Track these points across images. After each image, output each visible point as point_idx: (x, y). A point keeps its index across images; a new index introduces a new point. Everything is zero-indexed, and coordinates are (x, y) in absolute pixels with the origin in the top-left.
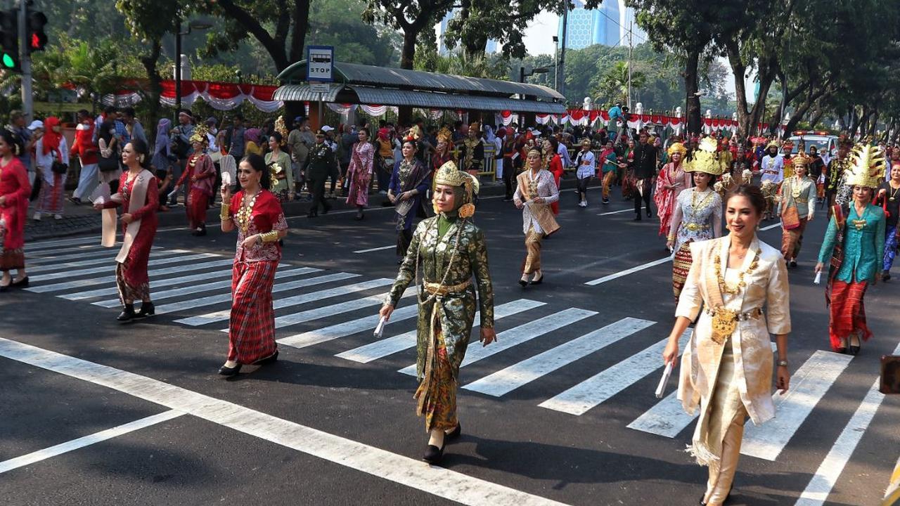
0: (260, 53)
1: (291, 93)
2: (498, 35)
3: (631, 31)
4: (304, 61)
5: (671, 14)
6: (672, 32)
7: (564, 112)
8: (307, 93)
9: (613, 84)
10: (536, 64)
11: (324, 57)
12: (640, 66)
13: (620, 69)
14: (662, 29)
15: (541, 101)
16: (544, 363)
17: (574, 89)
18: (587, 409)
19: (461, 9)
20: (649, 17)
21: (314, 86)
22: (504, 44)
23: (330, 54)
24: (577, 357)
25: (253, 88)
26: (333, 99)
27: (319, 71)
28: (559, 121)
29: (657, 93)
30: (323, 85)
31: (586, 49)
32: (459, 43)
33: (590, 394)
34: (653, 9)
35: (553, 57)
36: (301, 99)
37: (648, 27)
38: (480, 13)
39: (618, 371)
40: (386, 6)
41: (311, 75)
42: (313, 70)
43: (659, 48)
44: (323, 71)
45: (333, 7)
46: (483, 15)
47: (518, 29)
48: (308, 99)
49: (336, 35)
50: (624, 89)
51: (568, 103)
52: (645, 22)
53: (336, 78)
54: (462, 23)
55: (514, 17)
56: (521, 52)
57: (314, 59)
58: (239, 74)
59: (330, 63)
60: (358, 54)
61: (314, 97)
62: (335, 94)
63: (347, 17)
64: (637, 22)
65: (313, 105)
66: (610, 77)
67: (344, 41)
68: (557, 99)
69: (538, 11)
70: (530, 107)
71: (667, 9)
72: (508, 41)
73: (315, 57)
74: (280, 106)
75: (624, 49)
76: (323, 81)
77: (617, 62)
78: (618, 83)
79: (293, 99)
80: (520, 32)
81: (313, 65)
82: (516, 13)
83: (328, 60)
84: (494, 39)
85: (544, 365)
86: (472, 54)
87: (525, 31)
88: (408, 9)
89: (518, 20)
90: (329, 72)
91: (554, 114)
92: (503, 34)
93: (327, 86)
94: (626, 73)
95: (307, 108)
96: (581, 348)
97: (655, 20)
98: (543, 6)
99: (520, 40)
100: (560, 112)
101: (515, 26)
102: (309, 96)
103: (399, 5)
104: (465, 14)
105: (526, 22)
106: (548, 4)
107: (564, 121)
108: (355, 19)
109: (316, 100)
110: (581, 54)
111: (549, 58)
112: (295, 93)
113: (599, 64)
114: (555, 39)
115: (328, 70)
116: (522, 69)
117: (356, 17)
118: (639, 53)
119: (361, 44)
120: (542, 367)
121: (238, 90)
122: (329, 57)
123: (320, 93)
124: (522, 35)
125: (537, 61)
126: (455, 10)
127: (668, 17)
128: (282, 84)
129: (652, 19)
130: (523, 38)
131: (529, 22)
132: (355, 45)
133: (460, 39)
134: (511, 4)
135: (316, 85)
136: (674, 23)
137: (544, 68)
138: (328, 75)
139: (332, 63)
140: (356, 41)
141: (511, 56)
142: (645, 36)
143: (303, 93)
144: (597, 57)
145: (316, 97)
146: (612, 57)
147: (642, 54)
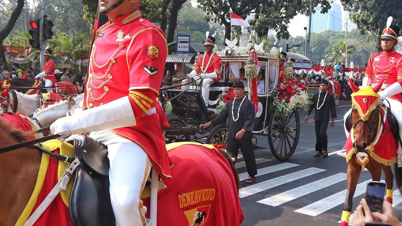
2: (274, 27)
3: (347, 24)
4: (174, 42)
5: (369, 14)
6: (370, 24)
7: (310, 67)
8: (176, 58)
9: (338, 52)
10: (295, 41)
11: (185, 40)
12: (352, 42)
13: (341, 44)
14: (365, 22)
15: (298, 62)
16: (297, 192)
17: (316, 54)
18: (318, 214)
19: (255, 14)
20: (357, 16)
21: (180, 55)
22: (277, 32)
23: (189, 39)
24: (314, 191)
26: (189, 62)
27: (183, 47)
28: (307, 72)
29: (363, 56)
30: (185, 55)
31: (323, 33)
32: (254, 31)
33: (320, 207)
34: (359, 11)
35: (304, 37)
36: (172, 62)
37: (357, 22)
38: (265, 16)
39: (335, 197)
40: (216, 14)
41: (179, 49)
42: (179, 47)
43: (363, 33)
44: (184, 47)
45: (187, 13)
46: (266, 17)
47: (285, 24)
48: (176, 61)
49: (188, 27)
50: (344, 54)
51: (312, 63)
52: (355, 19)
53: (191, 51)
54: (255, 21)
55: (283, 18)
56: (287, 36)
57: (180, 41)
59: (188, 44)
60: (199, 37)
61: (179, 60)
62: (190, 59)
63: (194, 18)
64: (350, 18)
65: (179, 64)
66: (336, 48)
67: (192, 30)
68: (306, 61)
69: (296, 14)
71: (368, 11)
72: (280, 30)
73: (181, 40)
75: (344, 32)
76: (184, 52)
77: (340, 39)
78: (341, 51)
80: (286, 25)
81: (179, 45)
82: (284, 15)
83: (187, 42)
84: (272, 29)
85: (297, 193)
86: (260, 37)
87: (289, 25)
88: (228, 14)
89: (285, 19)
90: (188, 48)
91: (304, 68)
92: (277, 27)
93: (186, 55)
94: (344, 46)
95: (176, 66)
96: (316, 186)
97: (361, 17)
98: (299, 12)
99: (286, 30)
100: (308, 68)
101: (283, 23)
103: (222, 13)
104: (257, 17)
105: (289, 20)
106: (301, 11)
107: (310, 72)
108: (198, 19)
109: (180, 62)
110: (320, 35)
111: (302, 38)
112: (170, 58)
113: (330, 41)
114: (305, 28)
115: (187, 47)
116: (287, 45)
117: (198, 17)
118: (352, 35)
119: (201, 32)
120: (296, 194)
122: (187, 40)
123: (183, 59)
124: (287, 27)
125: (296, 40)
126: (251, 14)
127: (368, 16)
129: (359, 17)
130: (288, 28)
131: (290, 20)
132: (198, 32)
133: (254, 30)
134: (281, 11)
135: (181, 55)
136: (371, 19)
137: (301, 44)
138: (187, 50)
139: (189, 44)
140: (198, 30)
141: (281, 38)
142: (355, 26)
143: (174, 59)
144: (329, 37)
145: (181, 60)
146: (338, 37)
147: (354, 35)
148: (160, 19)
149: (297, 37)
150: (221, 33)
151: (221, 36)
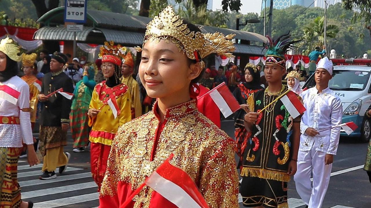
0: (17, 7)
1: (49, 34)
4: (61, 7)
8: (62, 33)
9: (312, 34)
11: (79, 3)
13: (317, 23)
15: (254, 45)
21: (70, 26)
23: (84, 1)
25: (17, 30)
26: (84, 39)
27: (75, 14)
30: (78, 26)
31: (286, 9)
35: (259, 15)
36: (57, 38)
41: (68, 17)
42: (69, 14)
44: (77, 14)
48: (63, 38)
50: (321, 38)
56: (237, 6)
57: (71, 5)
58: (6, 18)
59: (83, 8)
61: (68, 36)
62: (86, 34)
65: (68, 44)
66: (308, 29)
70: (245, 50)
73: (72, 3)
74: (39, 45)
75: (318, 9)
76: (78, 22)
77: (312, 20)
78: (316, 34)
79: (51, 38)
81: (69, 9)
83: (82, 6)
86: (197, 6)
90: (83, 15)
93: (80, 27)
94: (321, 26)
95: (62, 47)
102: (64, 36)
109: (70, 39)
110: (283, 13)
112: (52, 33)
113: (298, 21)
115: (82, 13)
116: (238, 20)
121: (5, 31)
122: (82, 3)
123: (75, 32)
128: (41, 26)
135: (72, 26)
137: (259, 20)
138: (82, 18)
139: (85, 10)
143: (59, 33)
144: (296, 16)
145: (71, 37)
146: (309, 16)
147: (333, 14)
149: (248, 14)
150: (132, 5)
151: (132, 10)
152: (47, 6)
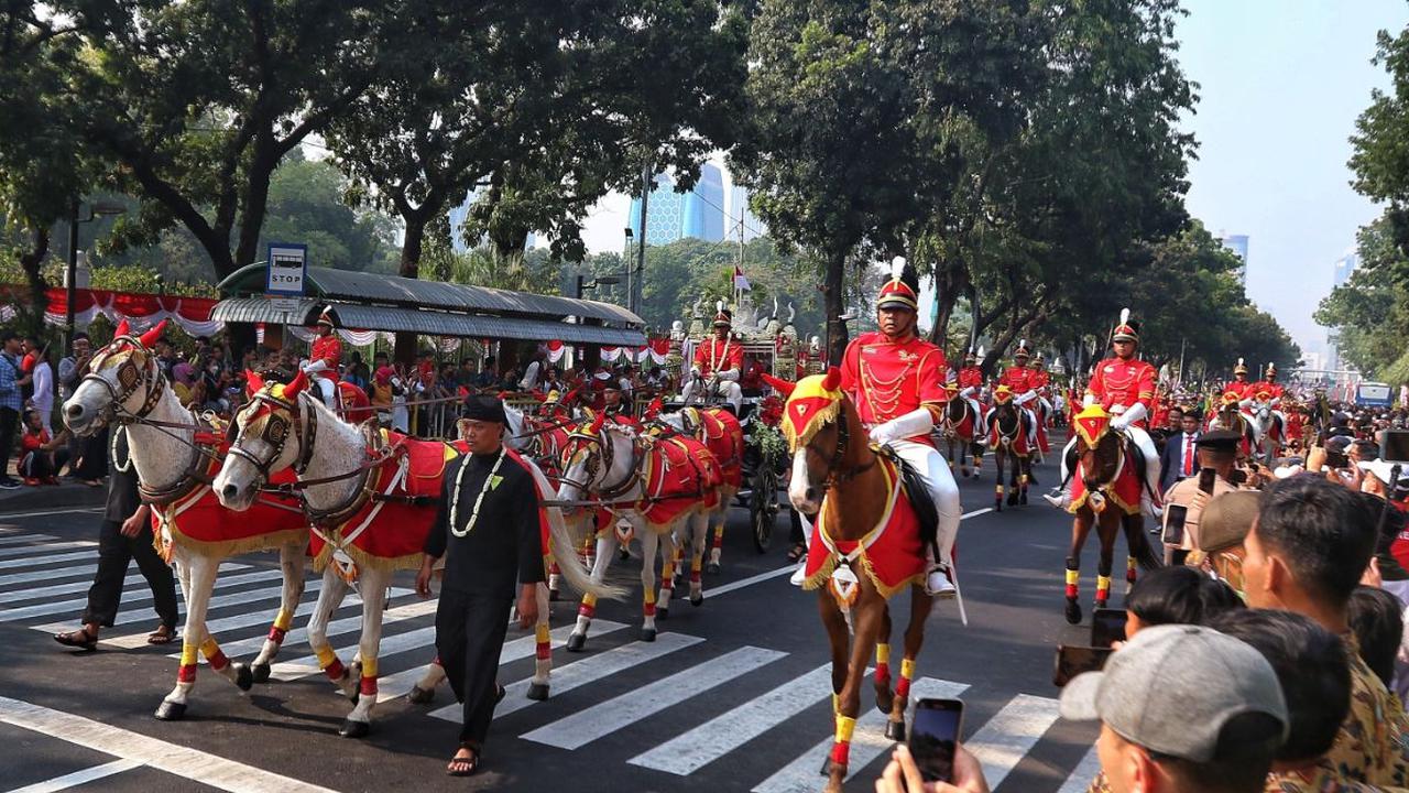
0: (175, 243)
1: (238, 310)
2: (544, 226)
3: (742, 222)
4: (259, 263)
5: (802, 197)
6: (804, 224)
7: (643, 344)
8: (262, 310)
10: (597, 267)
11: (292, 259)
12: (756, 273)
13: (725, 278)
14: (789, 219)
15: (608, 327)
16: (632, 706)
17: (654, 306)
18: (695, 768)
19: (489, 188)
20: (769, 201)
21: (276, 301)
22: (552, 241)
23: (302, 255)
24: (677, 700)
25: (180, 301)
26: (301, 321)
27: (285, 279)
28: (635, 357)
30: (290, 301)
31: (672, 245)
32: (486, 237)
33: (698, 748)
34: (775, 189)
35: (622, 256)
36: (252, 320)
37: (768, 217)
38: (517, 194)
39: (736, 718)
40: (380, 183)
41: (273, 286)
42: (275, 278)
43: (785, 249)
44: (290, 279)
45: (288, 177)
46: (522, 198)
47: (574, 218)
48: (263, 320)
49: (292, 219)
51: (648, 330)
52: (763, 208)
53: (309, 290)
54: (490, 209)
55: (568, 200)
56: (578, 251)
57: (277, 262)
58: (160, 281)
59: (301, 269)
60: (324, 249)
61: (272, 317)
62: (305, 313)
63: (309, 192)
64: (751, 208)
65: (273, 329)
66: (711, 290)
67: (303, 228)
68: (633, 324)
69: (604, 192)
70: (592, 336)
71: (797, 191)
72: (559, 236)
73: (280, 259)
74: (219, 329)
75: (730, 244)
76: (288, 295)
77: (720, 266)
79: (241, 319)
80: (577, 222)
81: (275, 271)
82: (570, 194)
83: (298, 265)
84: (537, 232)
85: (631, 709)
86: (505, 254)
87: (585, 221)
88: (413, 187)
89: (573, 204)
90: (300, 282)
91: (627, 346)
92: (552, 225)
93: (295, 302)
95: (261, 333)
96: (682, 686)
97: (779, 206)
98: (612, 185)
99: (577, 236)
100: (637, 344)
101: (569, 215)
102: (265, 316)
103: (398, 183)
104: (495, 196)
105: (586, 208)
106: (618, 183)
107: (642, 356)
108: (321, 196)
109: (276, 321)
110: (665, 252)
111: (616, 258)
112: (244, 310)
113: (693, 269)
114: (629, 232)
115: (297, 279)
116: (580, 278)
117: (323, 191)
118: (755, 252)
119: (330, 232)
120: (630, 712)
121: (158, 305)
122: (299, 260)
123: (285, 312)
124: (580, 228)
125: (597, 263)
126: (478, 187)
127: (799, 202)
128: (224, 297)
129: (773, 206)
130: (581, 232)
131: (589, 209)
132: (320, 234)
133: (487, 233)
134: (563, 182)
135: (280, 301)
136: (807, 211)
137: (616, 277)
138: (298, 286)
139: (304, 269)
140: (322, 228)
141: (563, 259)
142: (764, 229)
143: (256, 310)
144: (689, 257)
145: (277, 317)
146: (713, 257)
147: (758, 253)
148: (217, 195)
149: (602, 254)
150: (385, 237)
151: (386, 248)
152: (234, 259)
